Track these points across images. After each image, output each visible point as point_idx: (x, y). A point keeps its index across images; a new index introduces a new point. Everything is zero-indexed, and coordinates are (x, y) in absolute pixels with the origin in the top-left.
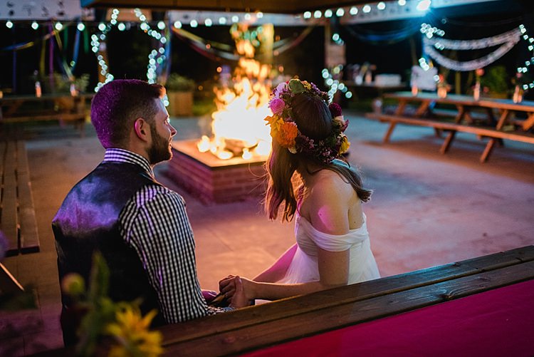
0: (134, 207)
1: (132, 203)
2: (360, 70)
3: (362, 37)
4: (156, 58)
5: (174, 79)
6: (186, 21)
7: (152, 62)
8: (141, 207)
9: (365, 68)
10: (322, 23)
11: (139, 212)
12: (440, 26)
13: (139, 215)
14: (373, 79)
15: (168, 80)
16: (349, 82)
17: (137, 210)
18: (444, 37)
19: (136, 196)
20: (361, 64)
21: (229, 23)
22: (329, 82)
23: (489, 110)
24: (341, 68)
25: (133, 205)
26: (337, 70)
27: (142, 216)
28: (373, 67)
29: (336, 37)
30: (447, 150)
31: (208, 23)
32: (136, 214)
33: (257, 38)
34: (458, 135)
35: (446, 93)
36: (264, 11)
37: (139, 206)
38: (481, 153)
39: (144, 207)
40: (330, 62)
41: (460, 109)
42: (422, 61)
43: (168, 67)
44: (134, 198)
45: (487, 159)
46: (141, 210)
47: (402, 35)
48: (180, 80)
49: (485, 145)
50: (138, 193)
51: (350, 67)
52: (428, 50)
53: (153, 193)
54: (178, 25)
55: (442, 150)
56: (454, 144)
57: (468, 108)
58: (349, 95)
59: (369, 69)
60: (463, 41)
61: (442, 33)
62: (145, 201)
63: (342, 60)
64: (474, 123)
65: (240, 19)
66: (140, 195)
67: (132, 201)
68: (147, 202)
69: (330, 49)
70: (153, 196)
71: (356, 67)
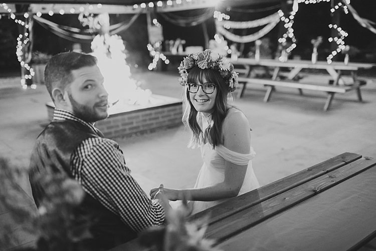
0: (78, 161)
1: (76, 158)
2: (174, 44)
3: (173, 21)
4: (22, 40)
5: (38, 55)
6: (45, 12)
7: (20, 43)
8: (83, 160)
9: (178, 42)
10: (145, 12)
11: (83, 164)
12: (227, 13)
13: (83, 167)
14: (184, 50)
15: (33, 56)
16: (167, 53)
17: (81, 163)
18: (230, 20)
19: (77, 151)
20: (175, 40)
21: (77, 12)
22: (153, 53)
23: (266, 68)
24: (160, 43)
25: (77, 159)
26: (158, 45)
27: (85, 167)
28: (183, 42)
29: (155, 21)
30: (242, 96)
31: (62, 12)
32: (80, 166)
33: (99, 23)
34: (248, 86)
35: (237, 57)
36: (102, 3)
37: (81, 160)
38: (264, 96)
39: (86, 160)
40: (152, 39)
41: (248, 68)
42: (216, 36)
43: (31, 47)
44: (76, 153)
45: (268, 100)
46: (84, 162)
47: (202, 19)
48: (42, 56)
49: (265, 91)
50: (79, 149)
51: (167, 42)
52: (219, 29)
53: (90, 147)
54: (39, 14)
55: (239, 95)
56: (246, 92)
57: (252, 67)
58: (167, 62)
59: (180, 44)
60: (243, 22)
61: (228, 17)
62: (85, 155)
63: (161, 38)
64: (258, 77)
65: (85, 9)
66: (80, 150)
67: (75, 156)
68: (87, 156)
69: (151, 29)
70: (91, 149)
71: (171, 42)
